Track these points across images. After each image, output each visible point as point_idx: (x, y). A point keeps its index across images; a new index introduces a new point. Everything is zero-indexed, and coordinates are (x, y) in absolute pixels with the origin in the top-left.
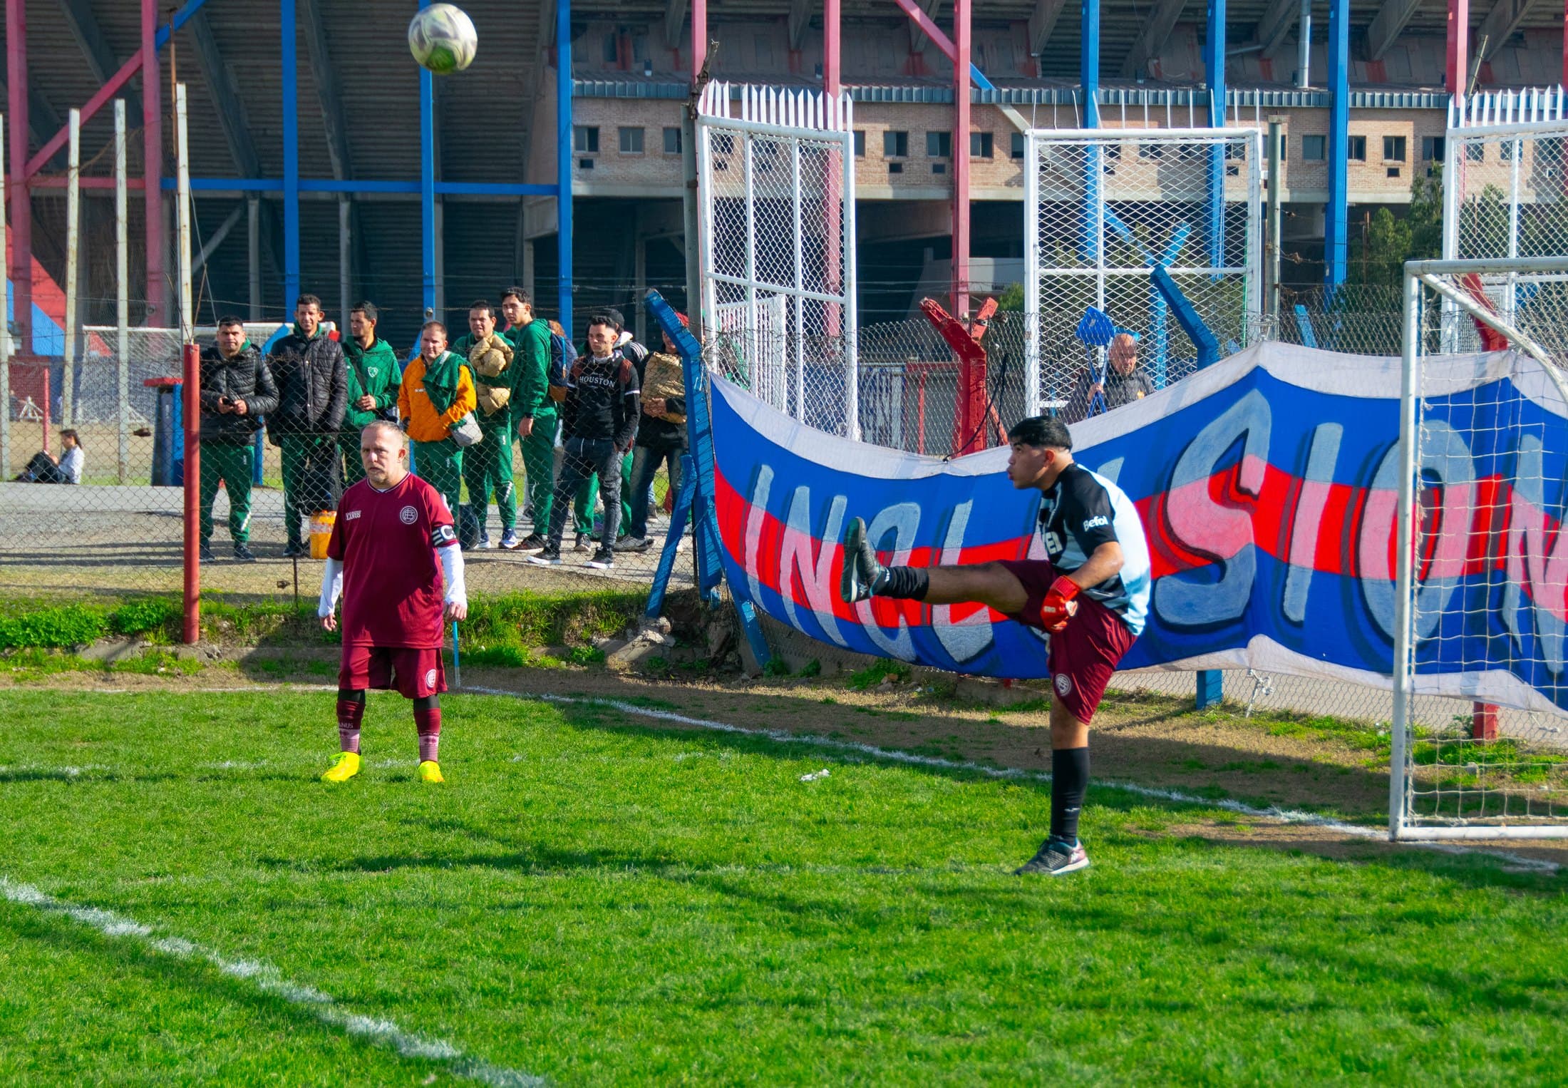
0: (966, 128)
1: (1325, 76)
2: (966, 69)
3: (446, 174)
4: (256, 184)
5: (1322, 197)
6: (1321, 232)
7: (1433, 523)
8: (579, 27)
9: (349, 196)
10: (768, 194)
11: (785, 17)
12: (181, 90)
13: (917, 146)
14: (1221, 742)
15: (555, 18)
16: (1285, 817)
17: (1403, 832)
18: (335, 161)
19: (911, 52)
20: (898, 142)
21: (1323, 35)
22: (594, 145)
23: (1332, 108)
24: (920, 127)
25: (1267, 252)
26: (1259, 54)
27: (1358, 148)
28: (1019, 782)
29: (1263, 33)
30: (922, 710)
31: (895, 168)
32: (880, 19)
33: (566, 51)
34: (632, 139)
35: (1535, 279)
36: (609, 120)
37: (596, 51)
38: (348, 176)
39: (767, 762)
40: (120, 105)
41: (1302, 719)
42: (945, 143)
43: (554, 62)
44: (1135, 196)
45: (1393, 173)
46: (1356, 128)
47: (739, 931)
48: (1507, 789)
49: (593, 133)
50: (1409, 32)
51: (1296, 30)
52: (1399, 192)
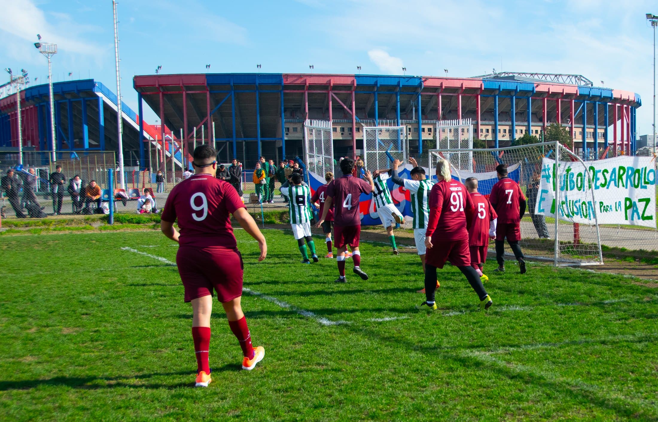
0: (355, 127)
1: (417, 117)
2: (354, 117)
3: (262, 136)
4: (229, 139)
5: (417, 138)
8: (285, 111)
9: (245, 141)
10: (317, 139)
11: (322, 108)
12: (213, 123)
13: (346, 130)
14: (400, 234)
15: (281, 109)
16: (411, 247)
18: (242, 134)
19: (345, 114)
20: (343, 129)
21: (417, 111)
22: (288, 131)
23: (419, 123)
24: (346, 127)
26: (406, 114)
27: (423, 130)
28: (364, 242)
29: (406, 110)
31: (342, 134)
32: (339, 108)
33: (283, 114)
34: (295, 129)
36: (291, 126)
37: (288, 114)
38: (245, 137)
39: (319, 240)
40: (203, 126)
42: (351, 129)
43: (281, 116)
44: (386, 138)
45: (430, 134)
46: (423, 127)
47: (312, 271)
49: (288, 129)
50: (431, 110)
51: (412, 110)
52: (431, 138)
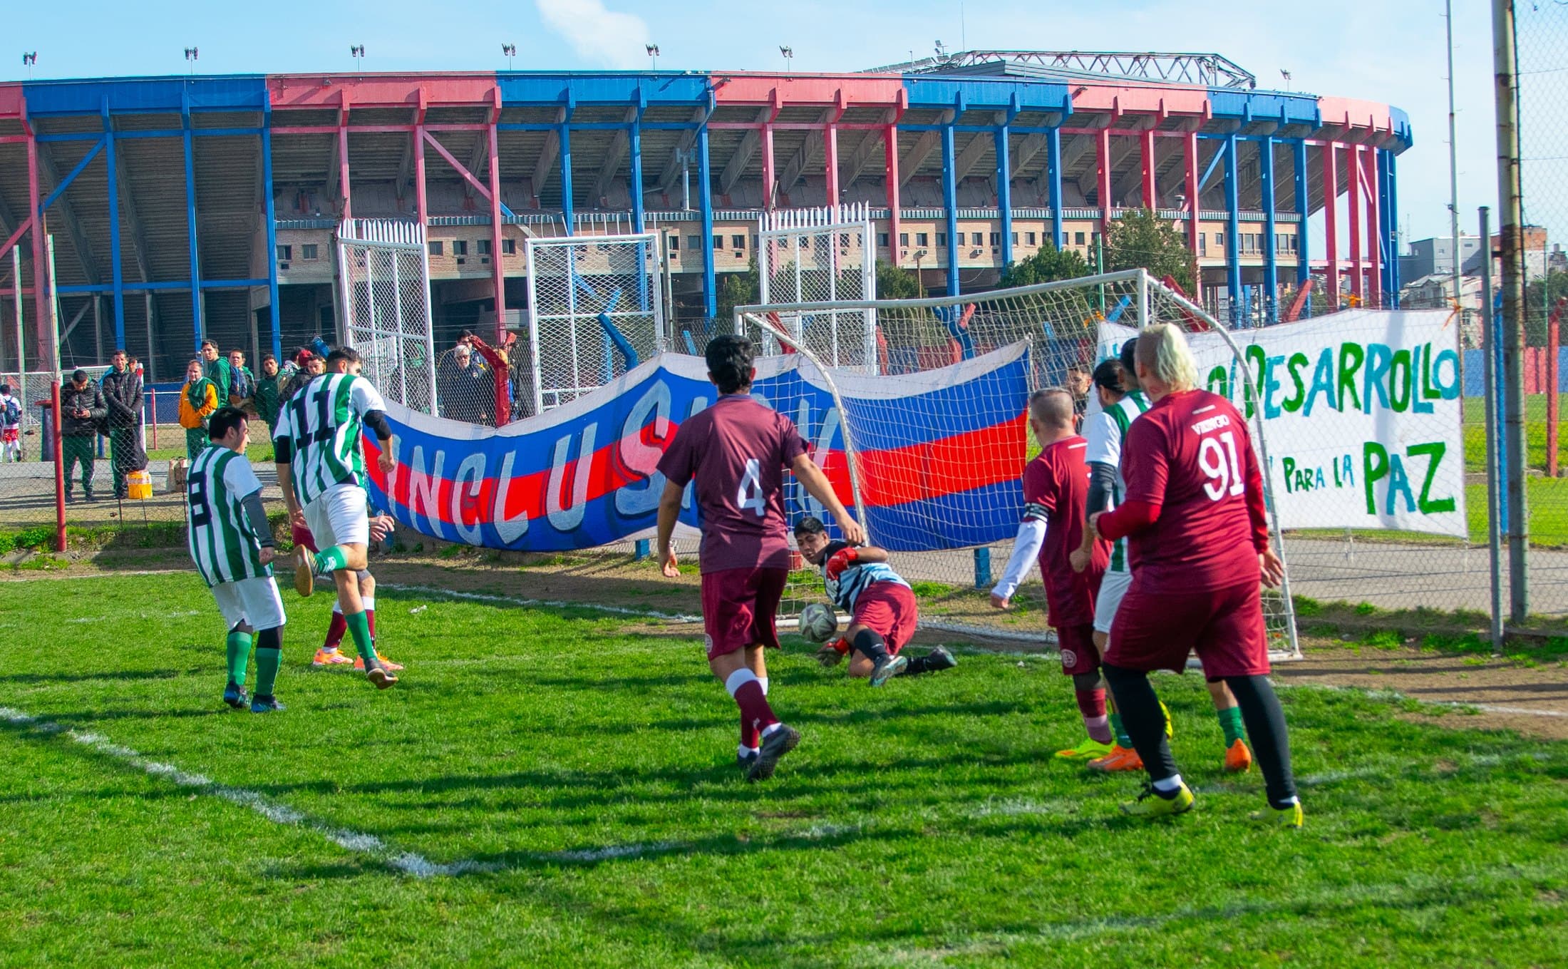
0: (500, 237)
1: (698, 204)
2: (498, 205)
4: (99, 288)
5: (701, 270)
6: (701, 289)
8: (277, 192)
9: (151, 291)
11: (394, 181)
12: (50, 238)
13: (472, 249)
14: (650, 578)
15: (264, 186)
16: (685, 619)
18: (142, 272)
19: (466, 197)
20: (461, 247)
21: (696, 181)
22: (289, 256)
23: (703, 221)
24: (473, 238)
26: (661, 192)
27: (719, 242)
28: (535, 607)
29: (663, 181)
30: (482, 568)
31: (460, 261)
32: (448, 179)
33: (271, 204)
34: (310, 251)
35: (812, 313)
36: (296, 241)
37: (288, 204)
38: (150, 280)
39: (392, 603)
40: (16, 248)
42: (488, 246)
43: (264, 211)
44: (598, 272)
45: (739, 255)
46: (716, 231)
49: (288, 249)
50: (742, 178)
51: (680, 179)
52: (742, 266)
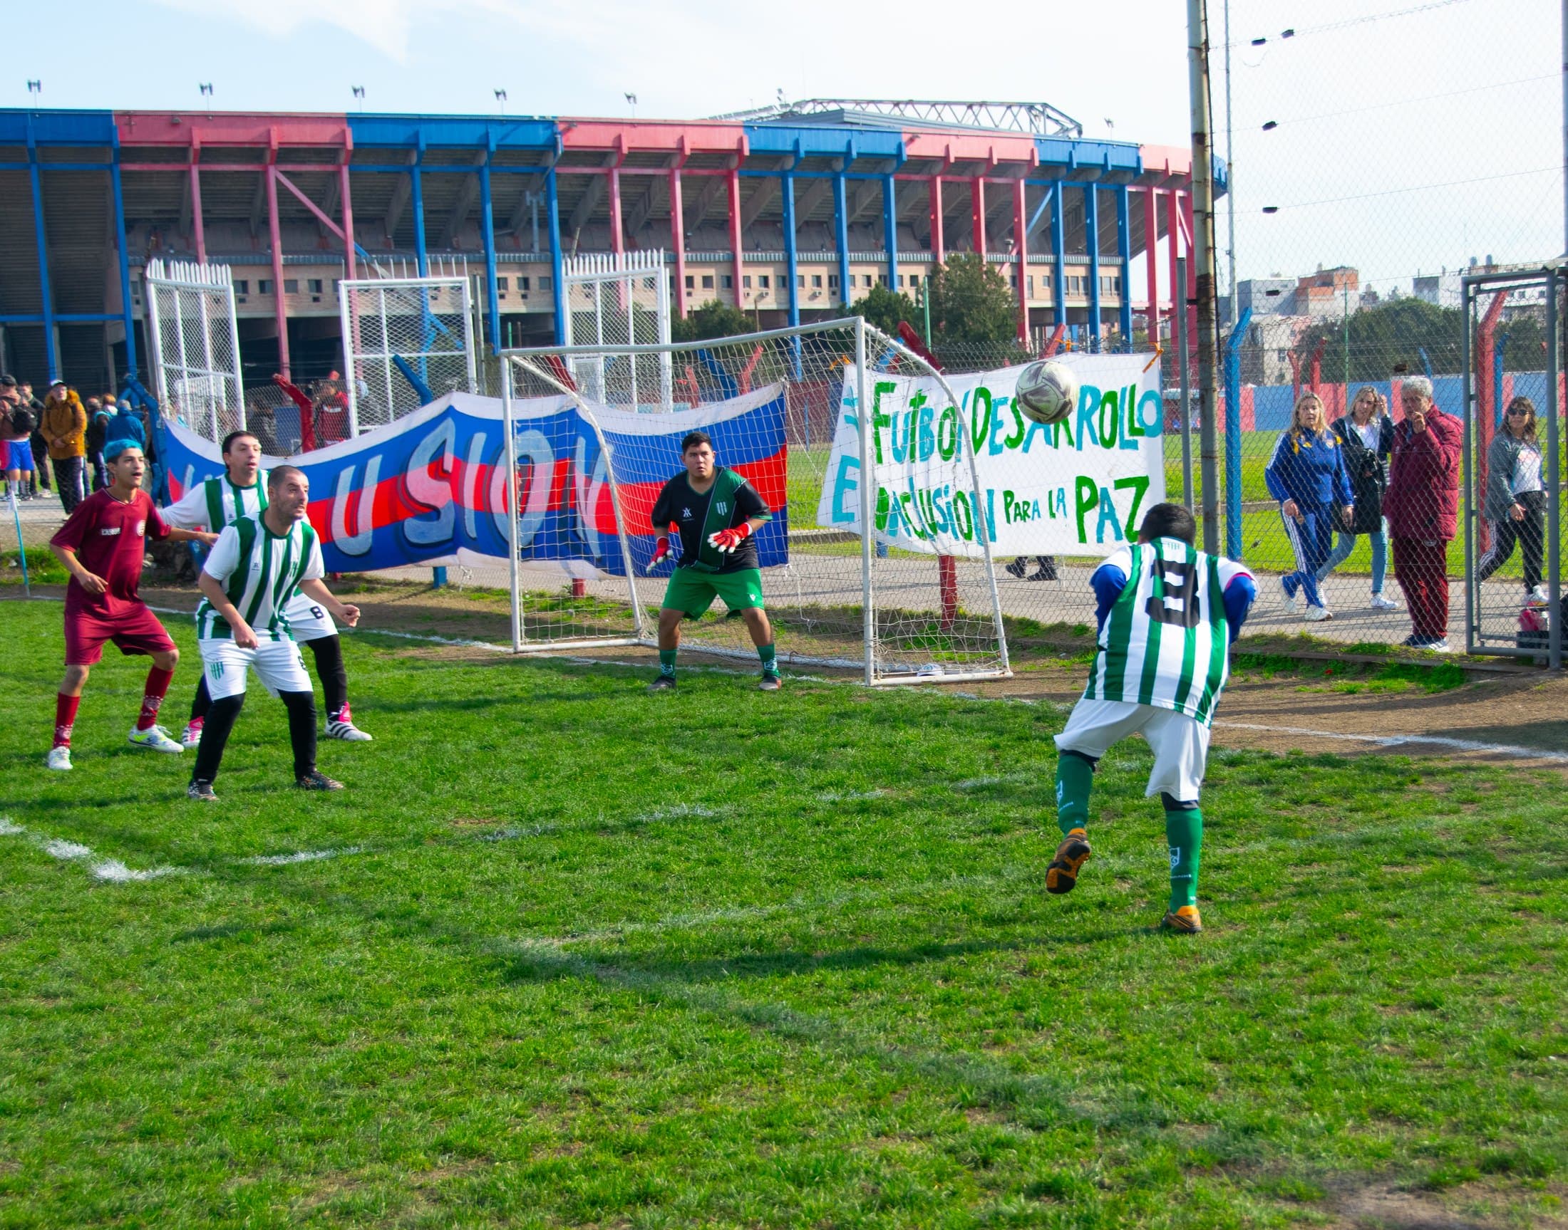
1: (548, 245)
2: (352, 245)
3: (60, 308)
5: (551, 310)
6: (552, 328)
7: (526, 486)
8: (129, 228)
9: (3, 324)
10: (244, 315)
11: (247, 220)
13: (327, 287)
14: (445, 605)
15: (115, 222)
16: (463, 643)
17: (521, 648)
19: (321, 236)
20: (316, 285)
24: (328, 276)
25: (477, 343)
26: (511, 234)
29: (513, 223)
31: (316, 299)
32: (302, 220)
35: (615, 355)
37: (141, 239)
38: (2, 313)
41: (488, 591)
43: (116, 246)
45: (587, 296)
48: (586, 623)
50: (591, 221)
51: (530, 221)
